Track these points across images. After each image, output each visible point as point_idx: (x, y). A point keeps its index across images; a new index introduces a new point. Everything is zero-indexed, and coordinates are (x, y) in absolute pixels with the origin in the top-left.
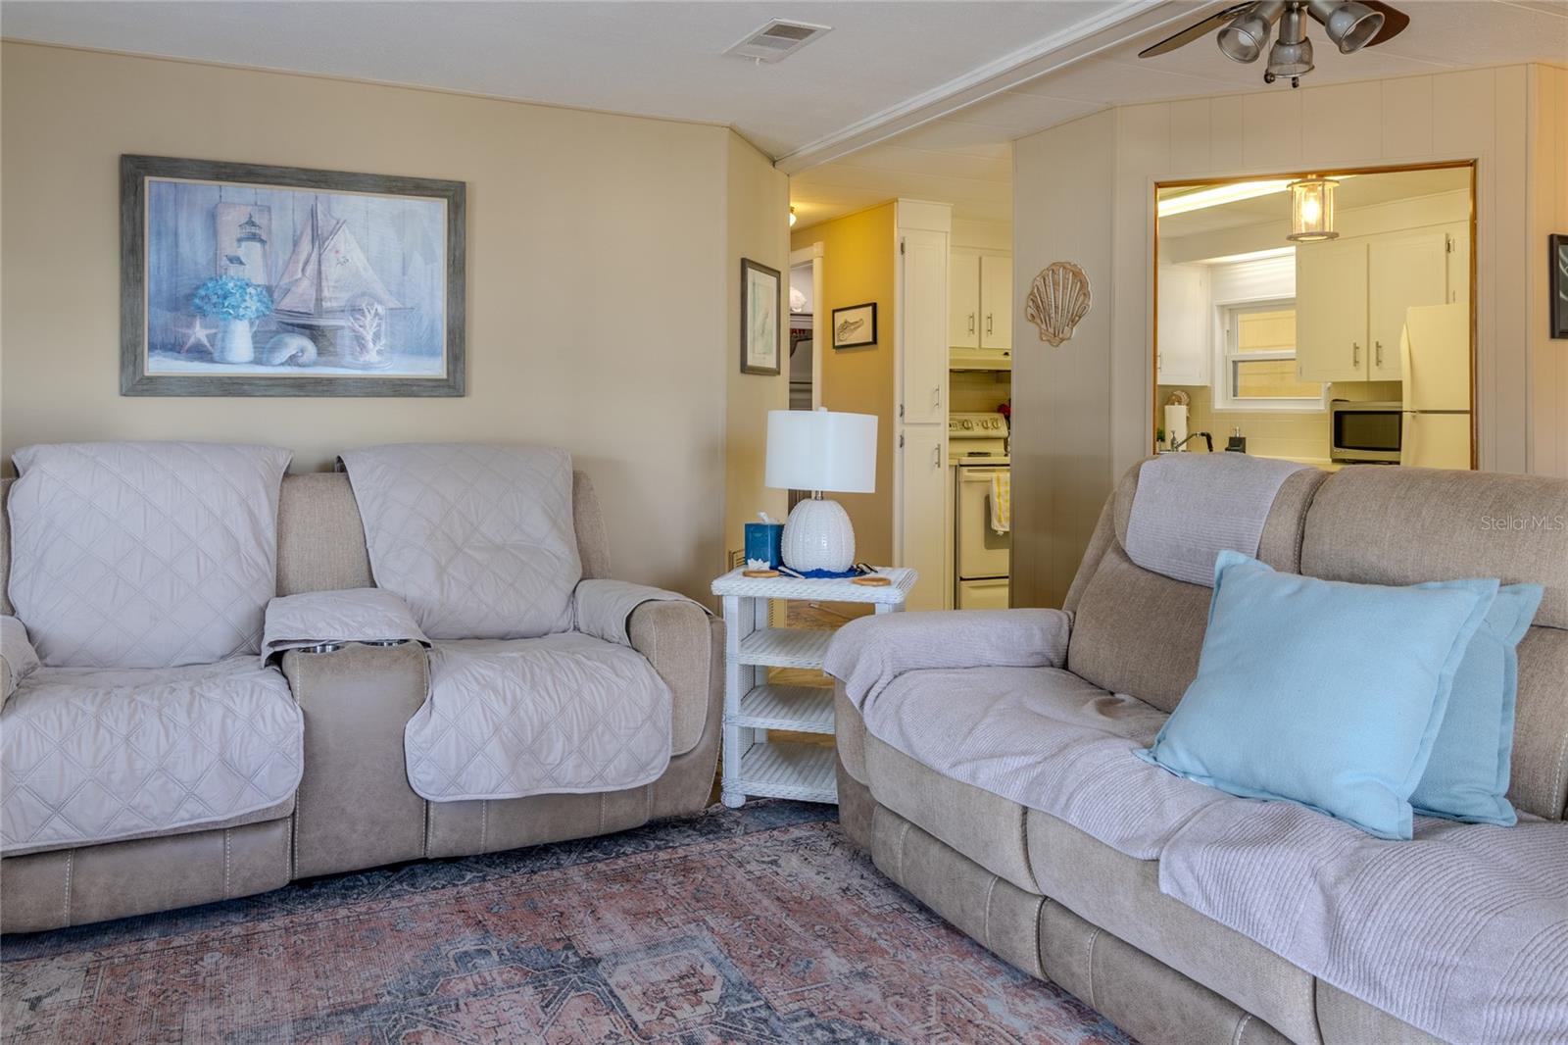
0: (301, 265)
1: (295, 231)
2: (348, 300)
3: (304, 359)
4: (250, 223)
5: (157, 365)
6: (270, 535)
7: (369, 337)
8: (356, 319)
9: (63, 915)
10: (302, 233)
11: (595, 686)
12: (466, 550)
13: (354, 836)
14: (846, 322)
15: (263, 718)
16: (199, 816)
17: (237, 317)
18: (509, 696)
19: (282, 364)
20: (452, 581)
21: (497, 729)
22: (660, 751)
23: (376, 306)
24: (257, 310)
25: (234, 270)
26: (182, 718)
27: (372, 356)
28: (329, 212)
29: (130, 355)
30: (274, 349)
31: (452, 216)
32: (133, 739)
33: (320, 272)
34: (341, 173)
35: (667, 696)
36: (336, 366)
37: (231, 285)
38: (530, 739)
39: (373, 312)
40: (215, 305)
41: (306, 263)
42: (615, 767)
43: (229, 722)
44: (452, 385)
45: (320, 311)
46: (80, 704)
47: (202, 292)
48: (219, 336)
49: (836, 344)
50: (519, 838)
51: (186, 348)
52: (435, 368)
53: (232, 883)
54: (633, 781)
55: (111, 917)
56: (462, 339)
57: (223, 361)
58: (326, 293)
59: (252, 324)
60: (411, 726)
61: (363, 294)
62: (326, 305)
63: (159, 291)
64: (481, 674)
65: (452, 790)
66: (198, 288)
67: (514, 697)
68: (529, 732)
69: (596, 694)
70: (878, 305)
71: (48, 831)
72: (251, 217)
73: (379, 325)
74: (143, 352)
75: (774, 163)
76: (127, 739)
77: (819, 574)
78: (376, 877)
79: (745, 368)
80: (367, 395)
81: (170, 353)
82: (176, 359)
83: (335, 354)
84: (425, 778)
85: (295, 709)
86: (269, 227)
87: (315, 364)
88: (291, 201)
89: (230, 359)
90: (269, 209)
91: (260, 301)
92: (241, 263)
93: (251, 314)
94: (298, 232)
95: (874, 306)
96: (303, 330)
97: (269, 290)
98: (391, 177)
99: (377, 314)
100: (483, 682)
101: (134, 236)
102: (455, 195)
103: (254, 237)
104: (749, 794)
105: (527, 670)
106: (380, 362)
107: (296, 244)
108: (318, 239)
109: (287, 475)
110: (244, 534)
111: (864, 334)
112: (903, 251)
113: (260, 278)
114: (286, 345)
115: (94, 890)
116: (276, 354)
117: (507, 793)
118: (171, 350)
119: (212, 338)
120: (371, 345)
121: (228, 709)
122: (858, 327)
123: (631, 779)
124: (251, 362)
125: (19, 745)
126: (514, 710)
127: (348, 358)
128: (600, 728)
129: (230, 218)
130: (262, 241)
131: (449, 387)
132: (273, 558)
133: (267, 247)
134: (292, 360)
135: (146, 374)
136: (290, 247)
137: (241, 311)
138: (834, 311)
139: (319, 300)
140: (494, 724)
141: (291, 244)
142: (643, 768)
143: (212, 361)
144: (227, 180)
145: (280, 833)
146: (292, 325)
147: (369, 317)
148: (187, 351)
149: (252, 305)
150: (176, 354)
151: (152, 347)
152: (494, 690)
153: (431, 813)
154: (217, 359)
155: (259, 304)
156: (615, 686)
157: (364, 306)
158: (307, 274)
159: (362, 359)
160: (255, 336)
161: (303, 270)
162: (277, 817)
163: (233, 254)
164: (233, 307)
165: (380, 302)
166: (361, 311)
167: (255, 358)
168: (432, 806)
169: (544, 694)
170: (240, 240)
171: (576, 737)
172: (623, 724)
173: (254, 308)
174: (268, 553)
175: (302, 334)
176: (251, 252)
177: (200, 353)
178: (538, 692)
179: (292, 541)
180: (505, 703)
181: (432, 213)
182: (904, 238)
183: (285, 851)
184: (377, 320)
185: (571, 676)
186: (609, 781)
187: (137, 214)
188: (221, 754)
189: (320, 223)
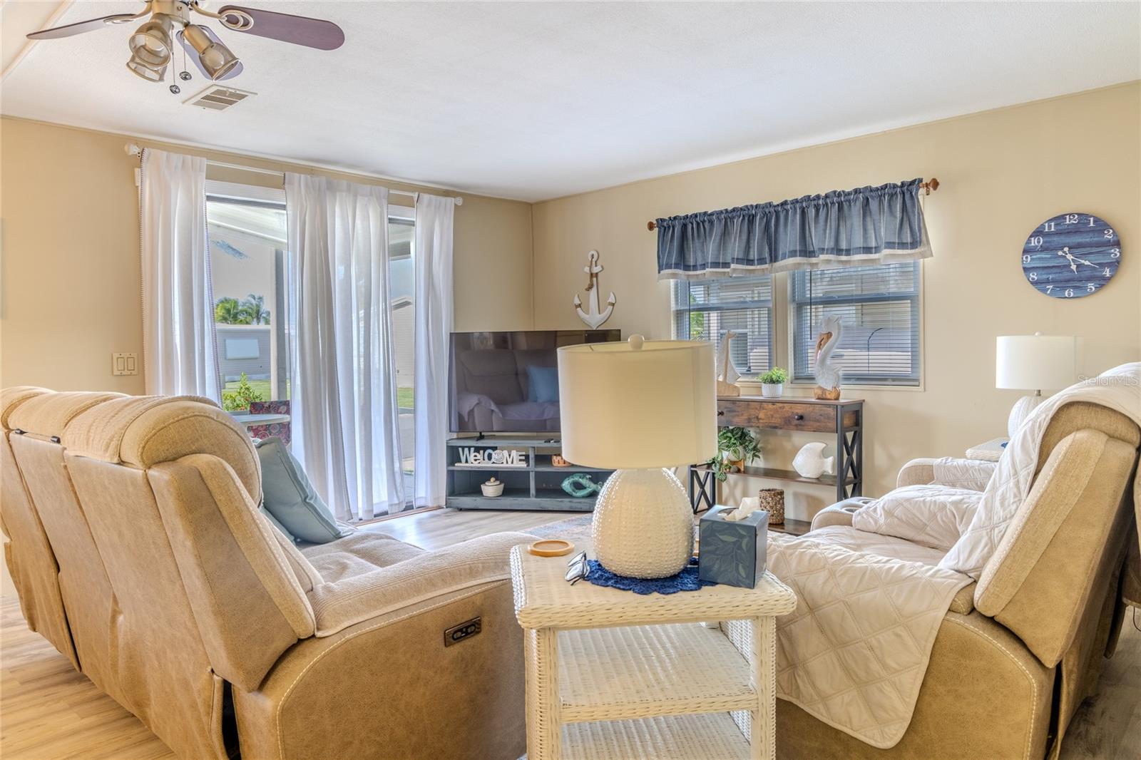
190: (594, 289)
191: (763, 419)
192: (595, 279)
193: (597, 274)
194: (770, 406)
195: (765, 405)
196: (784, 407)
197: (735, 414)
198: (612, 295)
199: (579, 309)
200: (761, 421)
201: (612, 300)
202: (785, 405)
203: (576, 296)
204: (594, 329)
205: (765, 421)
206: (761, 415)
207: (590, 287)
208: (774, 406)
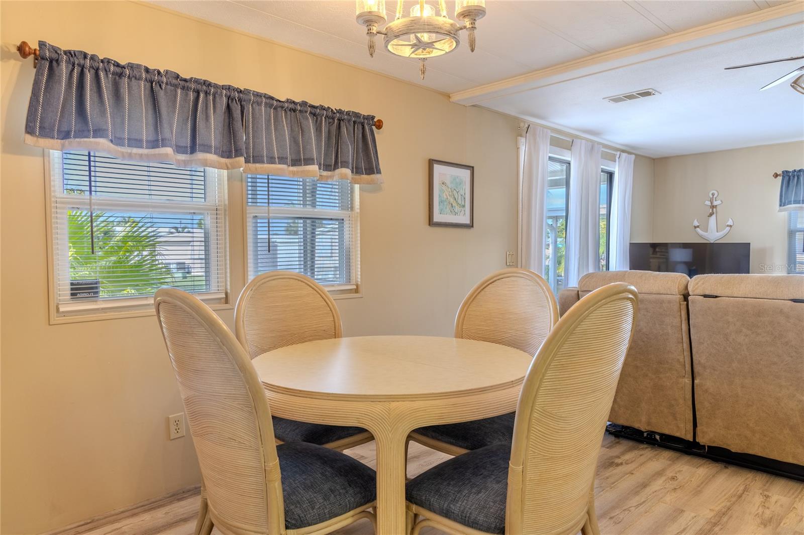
190: (714, 217)
192: (715, 209)
193: (716, 206)
198: (730, 219)
199: (698, 229)
201: (730, 223)
203: (696, 220)
204: (712, 242)
207: (711, 215)
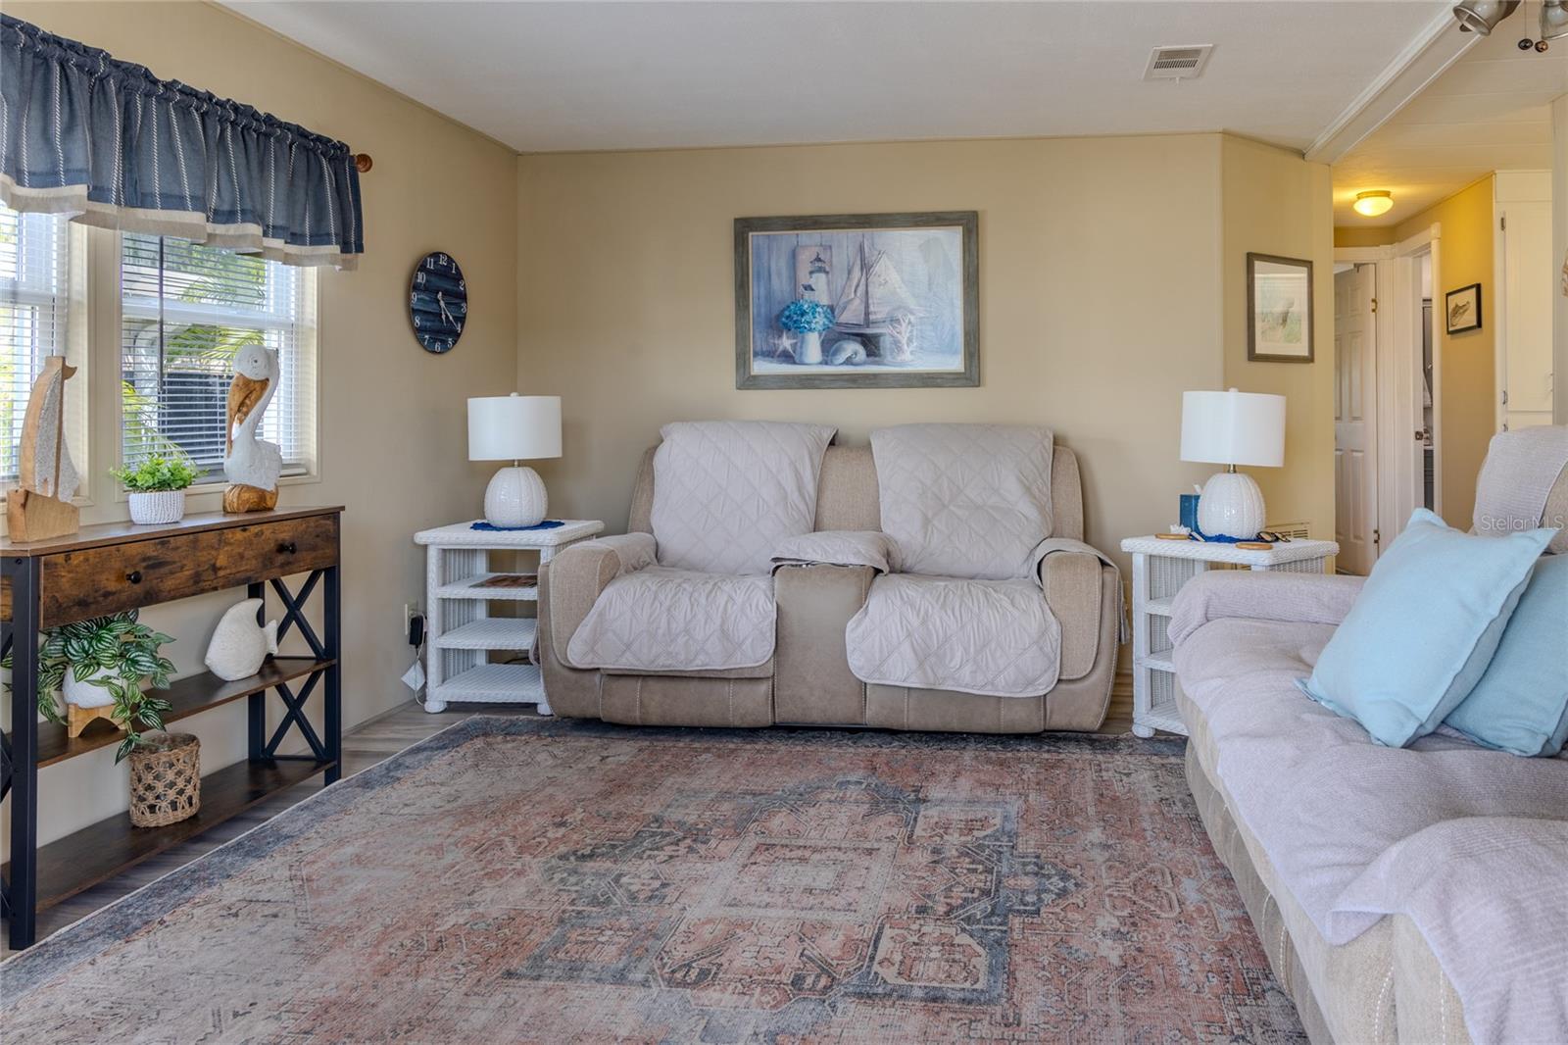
0: (853, 290)
1: (849, 262)
2: (888, 313)
3: (857, 359)
4: (818, 259)
5: (761, 367)
6: (810, 488)
7: (904, 341)
8: (894, 327)
9: (636, 716)
10: (854, 264)
11: (993, 613)
12: (952, 508)
13: (813, 698)
14: (1457, 306)
15: (751, 606)
16: (706, 665)
17: (810, 330)
18: (922, 612)
19: (842, 364)
20: (935, 531)
21: (909, 635)
22: (1046, 671)
23: (910, 316)
24: (824, 324)
25: (807, 295)
26: (703, 600)
27: (907, 356)
28: (873, 245)
29: (742, 362)
30: (836, 352)
31: (966, 240)
32: (672, 609)
33: (867, 292)
34: (880, 215)
35: (1055, 629)
36: (879, 364)
37: (806, 306)
38: (936, 646)
39: (907, 321)
40: (795, 322)
41: (857, 286)
42: (1005, 678)
43: (729, 606)
44: (971, 376)
45: (868, 323)
46: (650, 585)
47: (787, 313)
48: (799, 344)
49: (1451, 329)
50: (934, 723)
51: (778, 353)
52: (956, 364)
53: (733, 716)
54: (1021, 692)
55: (663, 724)
56: (978, 340)
57: (802, 363)
58: (872, 309)
59: (820, 335)
60: (850, 625)
61: (899, 308)
62: (872, 317)
63: (759, 315)
64: (907, 594)
65: (877, 675)
66: (784, 310)
67: (927, 612)
68: (935, 642)
69: (992, 618)
70: (1482, 286)
71: (624, 660)
72: (818, 255)
73: (911, 331)
74: (749, 358)
75: (1303, 155)
76: (669, 610)
77: (1220, 538)
78: (838, 735)
79: (1253, 357)
80: (902, 387)
81: (767, 359)
82: (771, 362)
83: (879, 355)
84: (859, 664)
85: (772, 603)
86: (831, 261)
87: (864, 363)
88: (845, 241)
89: (807, 361)
90: (830, 247)
91: (826, 317)
92: (813, 290)
93: (819, 327)
94: (851, 264)
95: (1478, 287)
96: (854, 337)
97: (832, 309)
98: (916, 213)
99: (910, 323)
100: (906, 599)
101: (742, 276)
102: (969, 224)
103: (821, 270)
104: (1160, 728)
105: (943, 594)
106: (913, 361)
107: (849, 272)
108: (866, 267)
109: (832, 443)
110: (790, 484)
111: (1470, 318)
112: (1503, 227)
113: (825, 301)
114: (844, 350)
115: (653, 703)
116: (838, 357)
117: (914, 682)
118: (768, 356)
119: (794, 346)
120: (905, 347)
121: (730, 597)
122: (1466, 310)
123: (1019, 690)
124: (821, 363)
125: (611, 603)
126: (924, 622)
127: (889, 358)
128: (993, 646)
129: (804, 257)
130: (827, 273)
131: (967, 379)
132: (812, 506)
133: (830, 276)
134: (848, 361)
135: (752, 374)
136: (845, 276)
137: (813, 326)
138: (1448, 295)
139: (867, 314)
140: (907, 630)
141: (846, 272)
142: (1030, 683)
143: (794, 363)
144: (801, 229)
145: (764, 688)
146: (848, 334)
147: (904, 325)
148: (779, 356)
149: (820, 321)
150: (771, 359)
151: (756, 354)
152: (912, 606)
153: (868, 693)
154: (797, 361)
155: (825, 320)
156: (1009, 615)
157: (900, 316)
158: (858, 295)
159: (899, 358)
160: (823, 344)
161: (855, 291)
162: (762, 676)
163: (807, 283)
164: (808, 323)
165: (912, 313)
166: (898, 321)
167: (824, 360)
168: (868, 687)
169: (950, 612)
170: (811, 273)
171: (972, 649)
172: (1013, 645)
173: (821, 323)
174: (809, 503)
175: (854, 340)
176: (819, 281)
177: (787, 357)
178: (946, 611)
179: (828, 495)
180: (918, 615)
181: (951, 240)
182: (1504, 213)
183: (767, 699)
184: (909, 327)
185: (976, 604)
186: (1000, 688)
187: (745, 260)
188: (722, 626)
189: (867, 255)
191: (226, 568)
194: (239, 535)
195: (228, 534)
196: (262, 532)
197: (165, 570)
200: (221, 573)
202: (265, 526)
205: (228, 571)
206: (222, 561)
208: (246, 534)
